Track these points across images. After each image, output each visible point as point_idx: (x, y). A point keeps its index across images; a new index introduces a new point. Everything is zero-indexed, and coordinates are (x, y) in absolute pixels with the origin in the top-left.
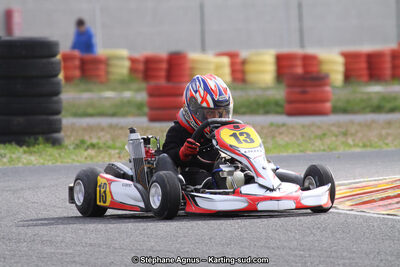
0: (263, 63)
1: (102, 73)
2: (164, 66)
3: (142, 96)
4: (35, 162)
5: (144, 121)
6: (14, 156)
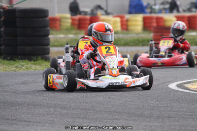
0: (136, 21)
1: (58, 25)
2: (88, 22)
4: (39, 69)
6: (28, 66)
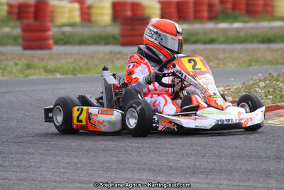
0: (103, 8)
2: (32, 10)
3: (17, 31)
5: (19, 49)
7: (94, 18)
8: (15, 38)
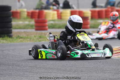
1: (18, 16)
2: (37, 14)
4: (5, 42)
7: (63, 17)
8: (32, 26)
